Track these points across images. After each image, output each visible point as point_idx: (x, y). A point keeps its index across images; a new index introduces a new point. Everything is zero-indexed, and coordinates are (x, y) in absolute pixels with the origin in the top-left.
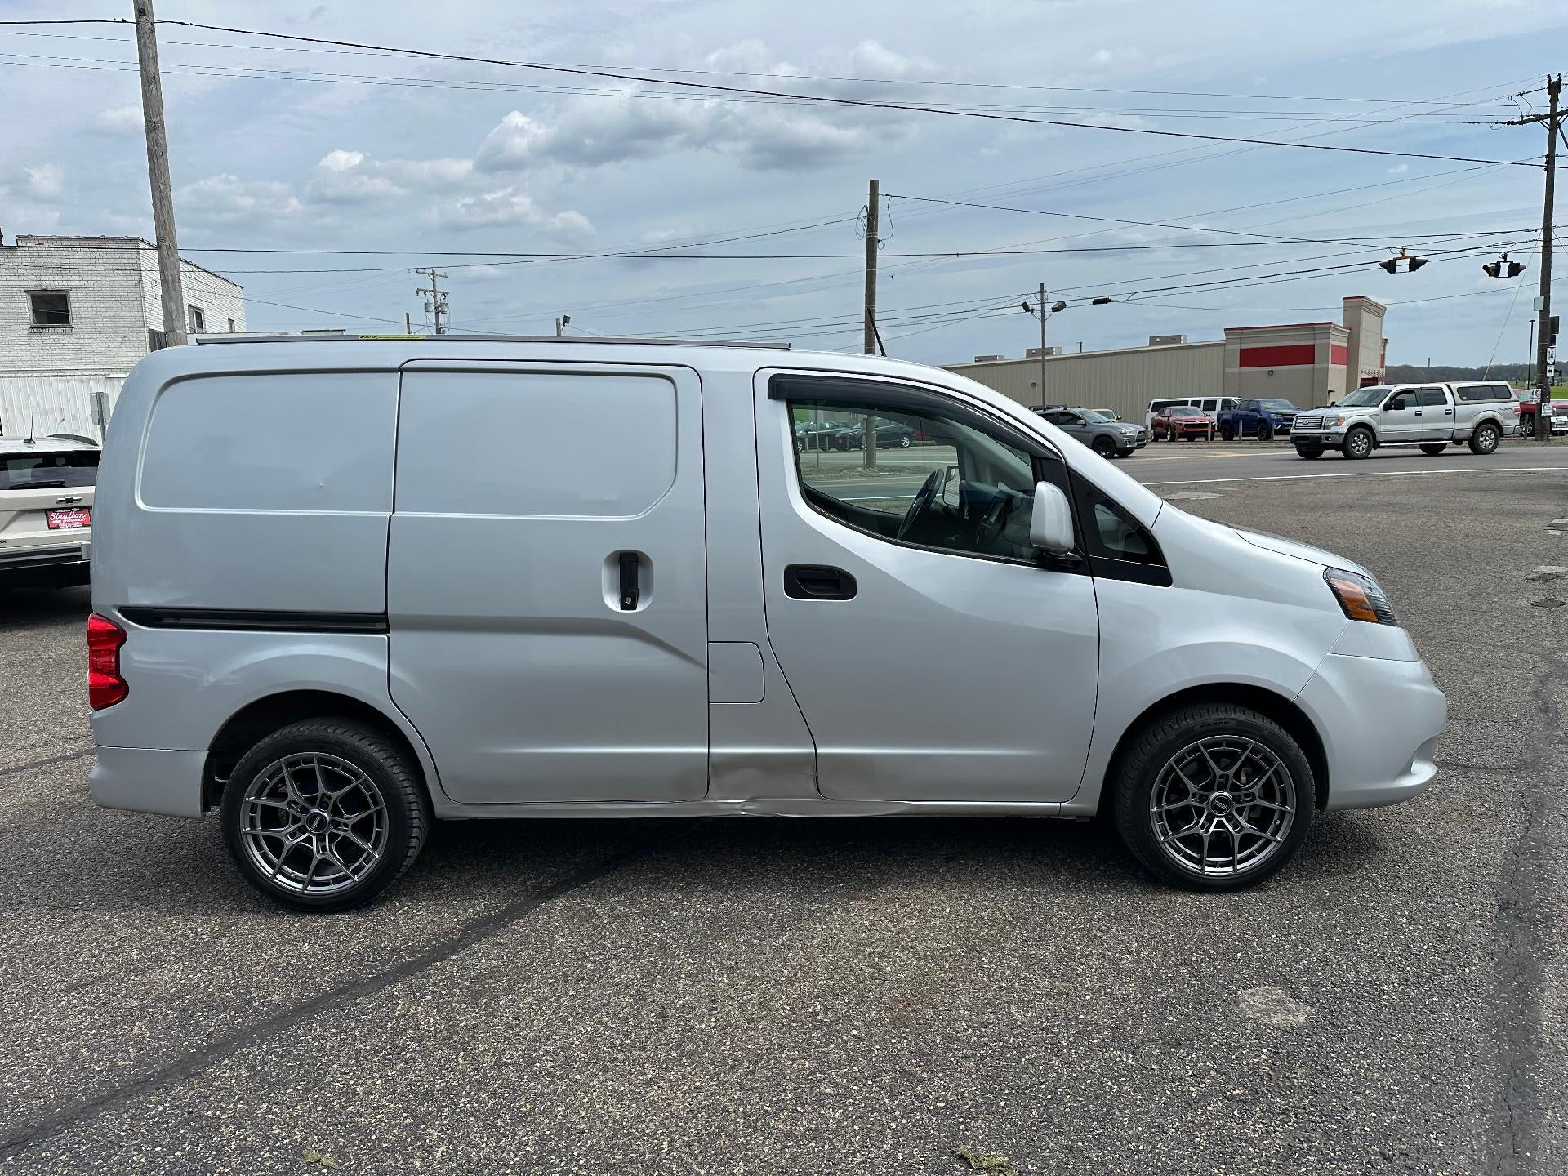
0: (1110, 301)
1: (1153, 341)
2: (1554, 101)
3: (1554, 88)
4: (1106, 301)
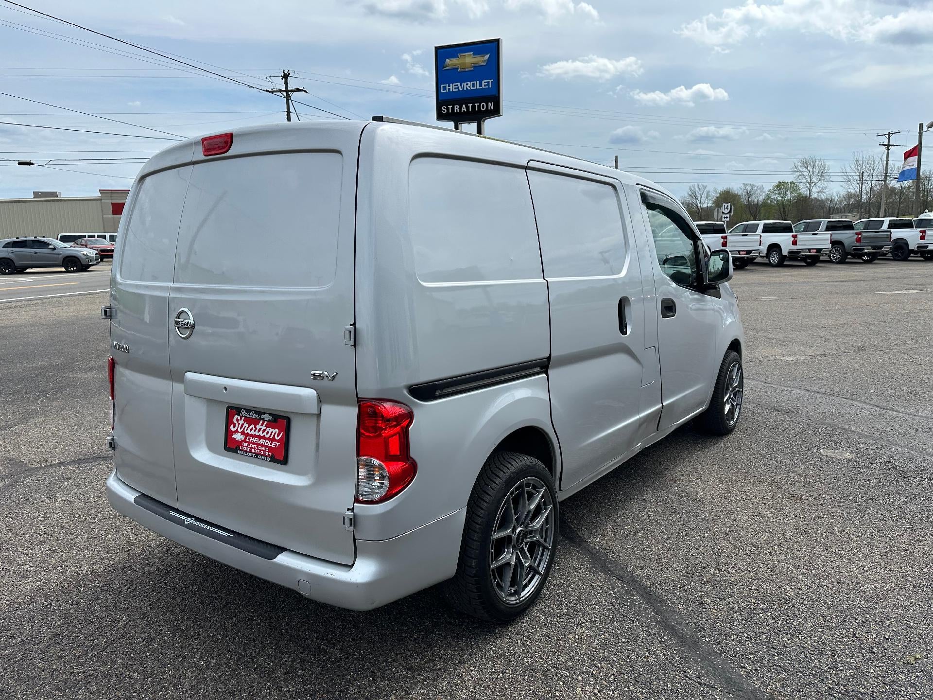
0: (32, 164)
1: (36, 194)
2: (286, 83)
3: (285, 77)
4: (29, 164)
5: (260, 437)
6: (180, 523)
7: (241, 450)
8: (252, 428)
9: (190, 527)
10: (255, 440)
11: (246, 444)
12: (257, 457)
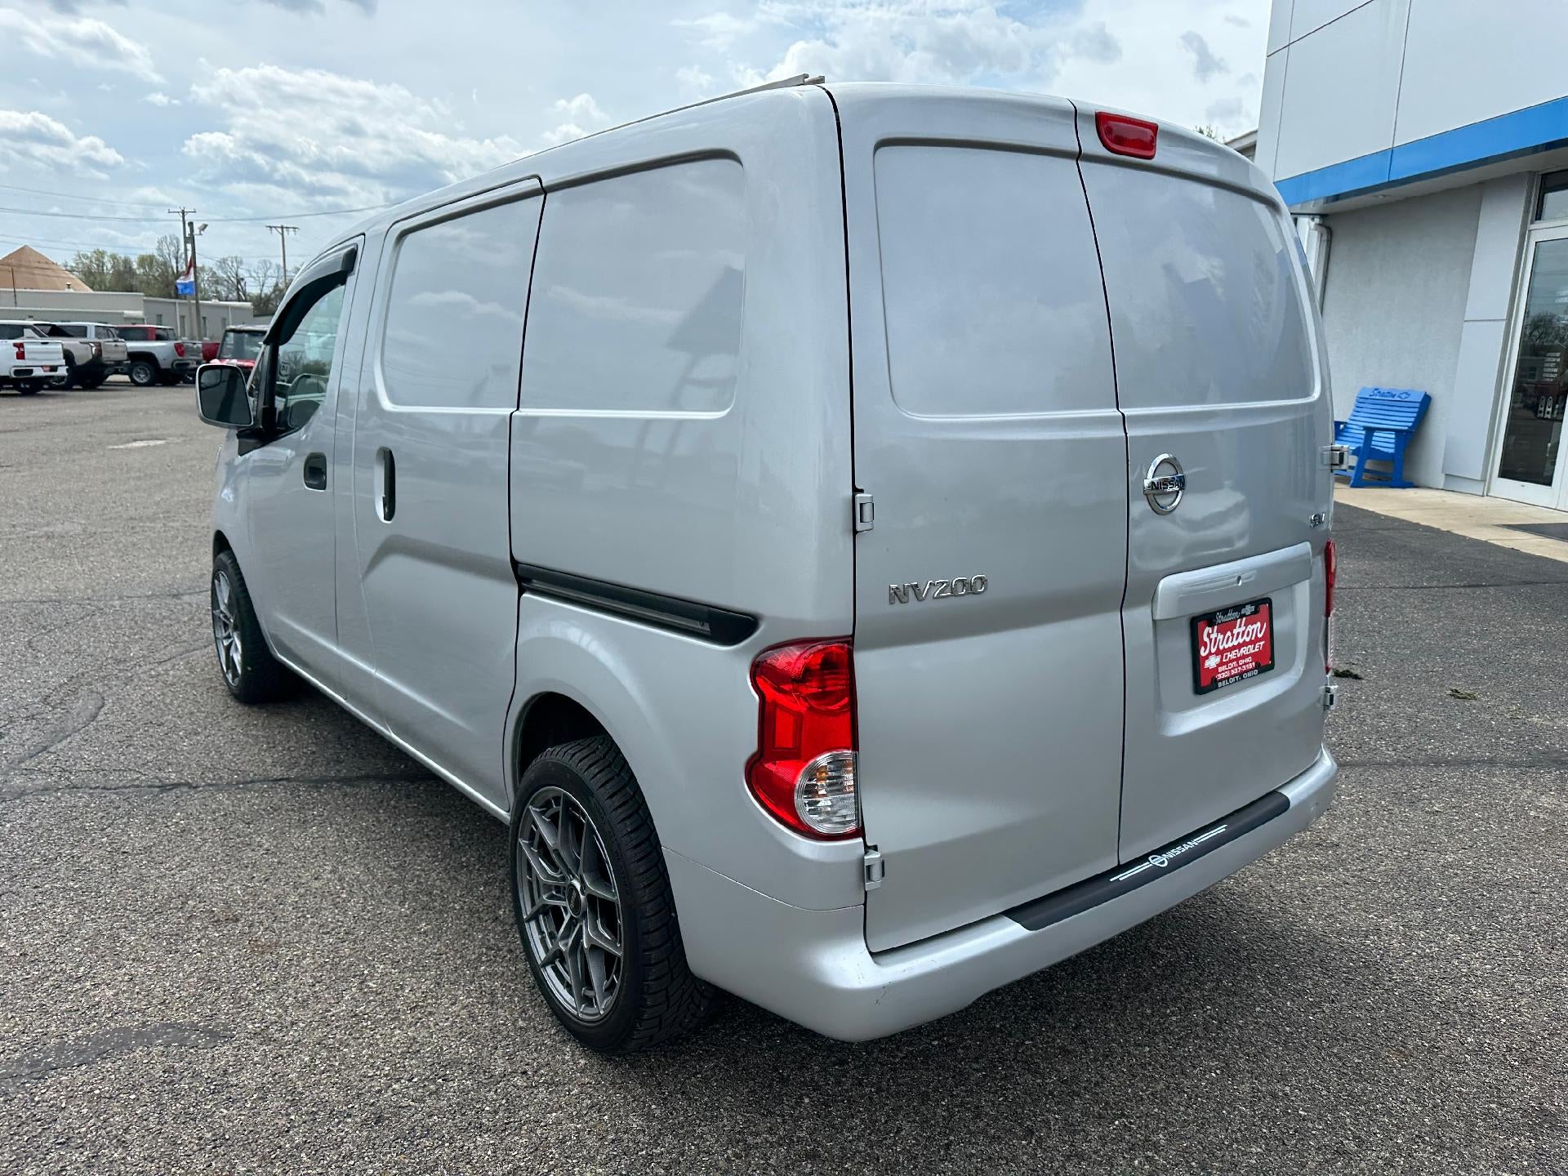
5: (1239, 646)
6: (1156, 873)
7: (1221, 680)
8: (1229, 637)
9: (1175, 864)
10: (1232, 655)
11: (1224, 668)
12: (1243, 678)
